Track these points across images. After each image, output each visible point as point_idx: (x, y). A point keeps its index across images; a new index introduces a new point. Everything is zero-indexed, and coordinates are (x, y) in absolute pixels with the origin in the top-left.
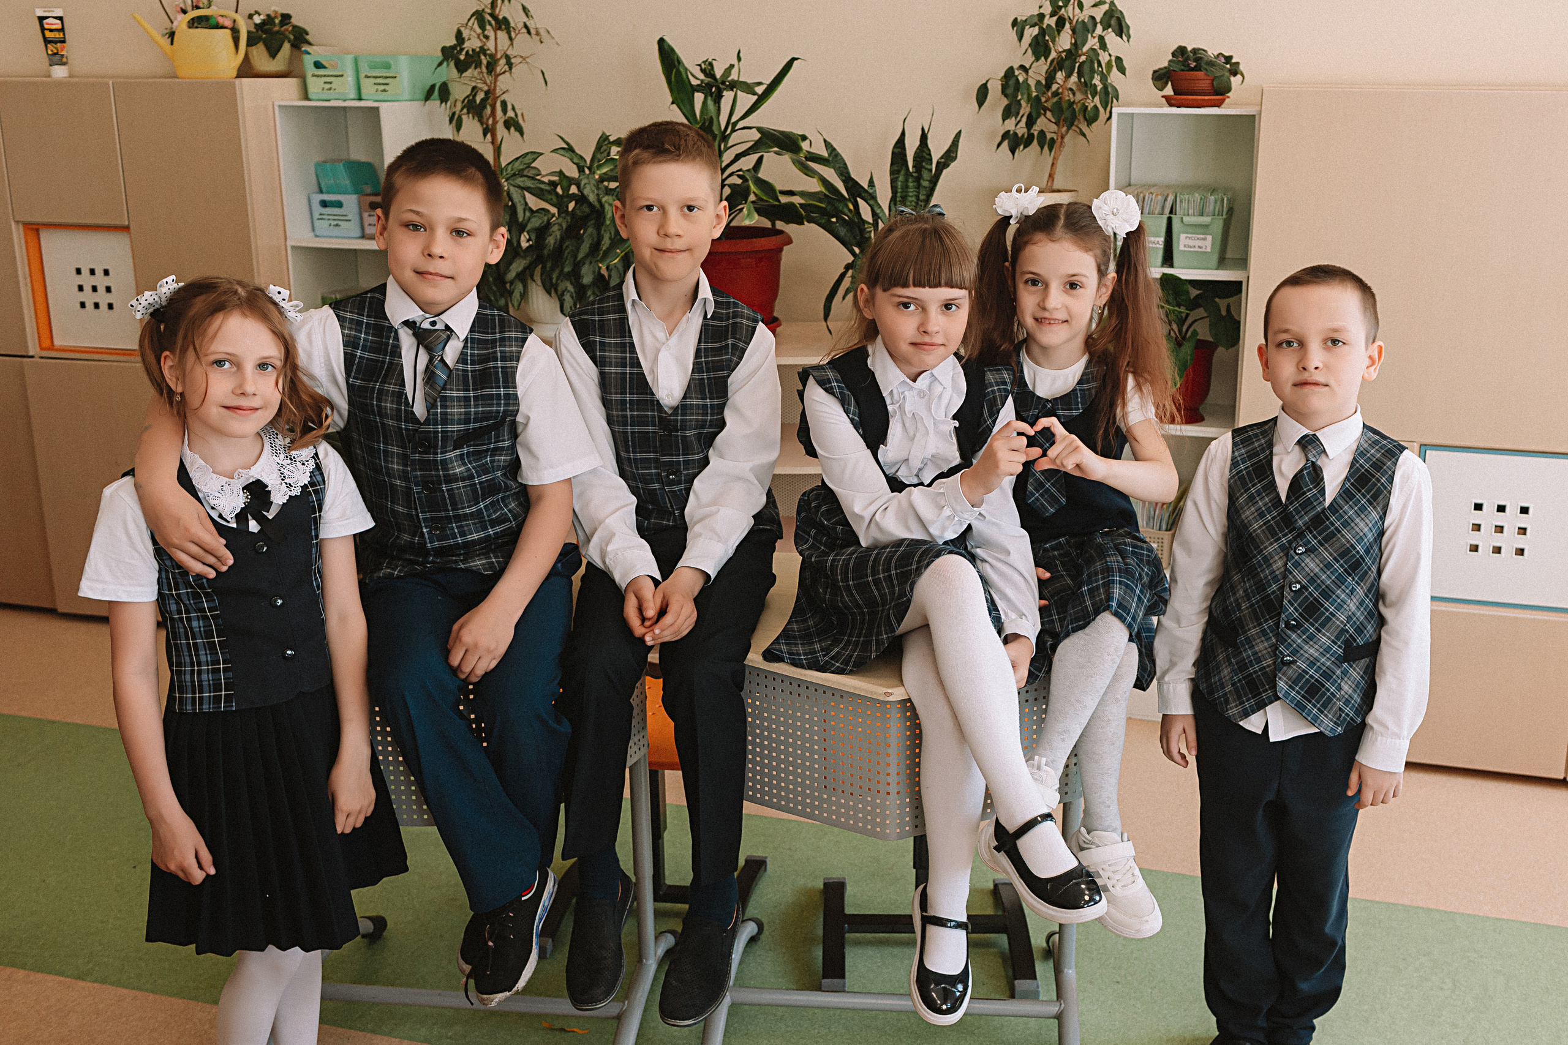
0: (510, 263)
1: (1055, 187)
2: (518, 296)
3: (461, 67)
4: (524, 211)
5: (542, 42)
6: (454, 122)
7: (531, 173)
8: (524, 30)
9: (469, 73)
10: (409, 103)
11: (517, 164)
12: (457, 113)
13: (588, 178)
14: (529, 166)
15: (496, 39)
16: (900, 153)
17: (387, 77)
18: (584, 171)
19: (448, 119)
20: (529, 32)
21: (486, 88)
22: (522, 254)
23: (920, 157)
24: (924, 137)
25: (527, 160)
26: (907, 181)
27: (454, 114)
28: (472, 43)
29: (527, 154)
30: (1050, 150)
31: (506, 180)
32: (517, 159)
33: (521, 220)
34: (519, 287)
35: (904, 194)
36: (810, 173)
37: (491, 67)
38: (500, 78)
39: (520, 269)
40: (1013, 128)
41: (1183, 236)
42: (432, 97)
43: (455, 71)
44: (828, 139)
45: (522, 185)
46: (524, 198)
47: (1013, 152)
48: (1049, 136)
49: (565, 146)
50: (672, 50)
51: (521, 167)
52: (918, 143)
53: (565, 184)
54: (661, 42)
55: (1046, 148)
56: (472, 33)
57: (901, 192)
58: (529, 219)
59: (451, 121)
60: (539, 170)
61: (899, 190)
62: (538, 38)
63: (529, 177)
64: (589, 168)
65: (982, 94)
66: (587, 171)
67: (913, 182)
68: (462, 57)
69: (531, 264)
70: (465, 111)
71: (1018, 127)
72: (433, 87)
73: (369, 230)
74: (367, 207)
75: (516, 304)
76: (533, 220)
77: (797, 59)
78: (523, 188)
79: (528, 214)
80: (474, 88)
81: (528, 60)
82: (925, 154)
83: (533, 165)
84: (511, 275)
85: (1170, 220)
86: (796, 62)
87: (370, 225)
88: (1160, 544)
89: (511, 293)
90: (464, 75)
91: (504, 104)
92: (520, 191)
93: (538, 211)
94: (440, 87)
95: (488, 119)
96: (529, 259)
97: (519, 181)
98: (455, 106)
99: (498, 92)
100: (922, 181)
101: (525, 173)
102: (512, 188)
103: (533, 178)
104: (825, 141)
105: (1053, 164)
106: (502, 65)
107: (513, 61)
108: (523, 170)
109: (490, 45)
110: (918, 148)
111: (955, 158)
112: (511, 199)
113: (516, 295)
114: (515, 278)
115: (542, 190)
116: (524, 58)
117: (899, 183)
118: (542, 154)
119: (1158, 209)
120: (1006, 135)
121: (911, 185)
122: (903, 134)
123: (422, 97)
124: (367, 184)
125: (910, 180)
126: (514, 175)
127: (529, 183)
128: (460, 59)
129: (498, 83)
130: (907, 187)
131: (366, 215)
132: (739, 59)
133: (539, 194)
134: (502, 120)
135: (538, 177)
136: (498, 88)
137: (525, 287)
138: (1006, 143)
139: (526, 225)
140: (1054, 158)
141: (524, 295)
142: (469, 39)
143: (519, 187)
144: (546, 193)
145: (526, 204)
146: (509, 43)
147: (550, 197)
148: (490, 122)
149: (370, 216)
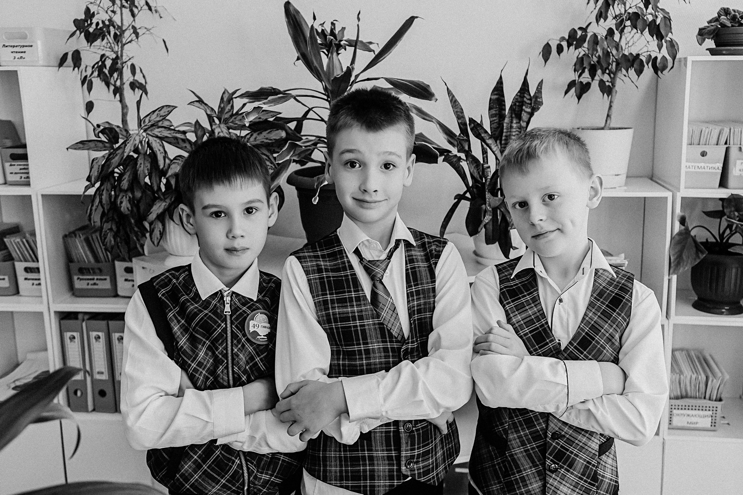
0: (151, 206)
1: (612, 125)
2: (158, 233)
3: (91, 38)
4: (164, 158)
5: (161, 17)
6: (86, 85)
7: (166, 124)
8: (146, 7)
9: (98, 42)
10: (45, 68)
11: (154, 117)
12: (88, 76)
13: (219, 127)
14: (164, 118)
15: (122, 14)
16: (497, 99)
17: (24, 46)
18: (214, 121)
19: (80, 83)
20: (150, 9)
21: (114, 56)
22: (162, 197)
23: (519, 102)
24: (525, 85)
25: (162, 113)
26: (512, 122)
27: (86, 77)
28: (101, 17)
29: (163, 107)
30: (608, 96)
31: (145, 131)
32: (154, 112)
33: (161, 167)
34: (160, 225)
35: (509, 133)
36: (427, 118)
37: (117, 39)
38: (126, 46)
39: (160, 211)
40: (577, 79)
41: (739, 162)
42: (65, 64)
43: (85, 42)
44: (450, 88)
45: (159, 135)
46: (163, 147)
47: (579, 98)
48: (607, 84)
49: (197, 99)
50: (298, 12)
51: (158, 119)
52: (519, 89)
53: (200, 133)
54: (287, 5)
55: (605, 94)
56: (99, 8)
57: (507, 132)
58: (169, 166)
59: (83, 83)
60: (171, 122)
61: (505, 130)
62: (158, 14)
63: (165, 127)
64: (220, 119)
65: (546, 52)
66: (217, 121)
67: (517, 123)
68: (91, 30)
69: (170, 205)
70: (96, 74)
71: (581, 77)
72: (66, 55)
73: (11, 178)
74: (9, 158)
75: (156, 243)
76: (173, 166)
77: (417, 17)
78: (162, 139)
79: (167, 161)
80: (103, 56)
81: (151, 31)
82: (525, 99)
83: (167, 118)
84: (152, 216)
85: (727, 150)
86: (416, 19)
87: (11, 173)
88: (714, 412)
89: (152, 232)
90: (93, 45)
91: (133, 67)
92: (158, 141)
93: (175, 159)
94: (73, 54)
95: (115, 82)
96: (168, 201)
97: (157, 131)
98: (86, 71)
99: (125, 58)
100: (521, 122)
101: (160, 124)
102: (150, 138)
103: (169, 129)
104: (448, 89)
105: (610, 107)
106: (128, 35)
107: (138, 31)
108: (159, 121)
109: (117, 19)
110: (517, 95)
111: (541, 103)
112: (151, 148)
113: (157, 233)
114: (155, 219)
115: (176, 138)
116: (148, 30)
117: (505, 125)
118: (176, 107)
119: (714, 140)
120: (572, 84)
121: (514, 125)
122: (500, 82)
123: (57, 64)
124: (7, 138)
125: (515, 121)
126: (152, 125)
127: (166, 133)
128: (89, 32)
129: (124, 51)
130: (511, 127)
131: (7, 165)
132: (359, 19)
133: (175, 142)
134: (129, 82)
135: (172, 128)
136: (124, 54)
137: (164, 225)
138: (573, 90)
139: (167, 171)
140: (611, 102)
141: (163, 234)
142: (98, 13)
143: (157, 137)
144: (180, 141)
145: (166, 152)
146: (132, 19)
147: (184, 145)
148: (118, 83)
149: (11, 165)
